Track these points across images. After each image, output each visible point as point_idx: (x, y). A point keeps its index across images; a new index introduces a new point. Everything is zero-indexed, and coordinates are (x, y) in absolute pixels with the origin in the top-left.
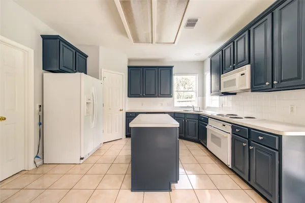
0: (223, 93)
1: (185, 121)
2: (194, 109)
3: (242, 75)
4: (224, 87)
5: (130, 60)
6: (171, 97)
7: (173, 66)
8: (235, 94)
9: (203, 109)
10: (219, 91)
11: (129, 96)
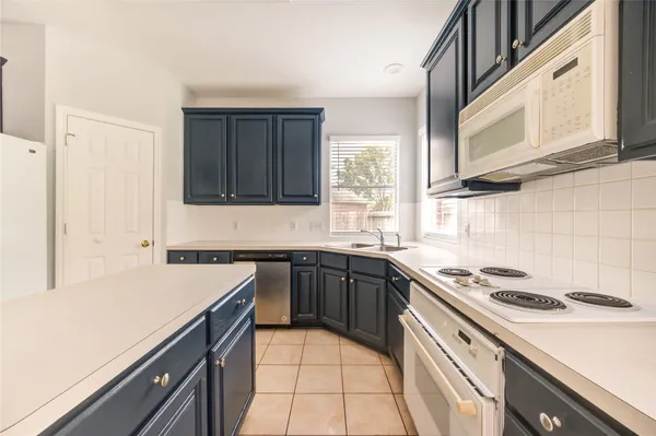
0: (466, 183)
1: (348, 278)
2: (382, 239)
3: (556, 75)
4: (472, 157)
5: (192, 92)
6: (317, 203)
7: (322, 109)
8: (514, 186)
9: (415, 239)
10: (452, 178)
11: (187, 201)
